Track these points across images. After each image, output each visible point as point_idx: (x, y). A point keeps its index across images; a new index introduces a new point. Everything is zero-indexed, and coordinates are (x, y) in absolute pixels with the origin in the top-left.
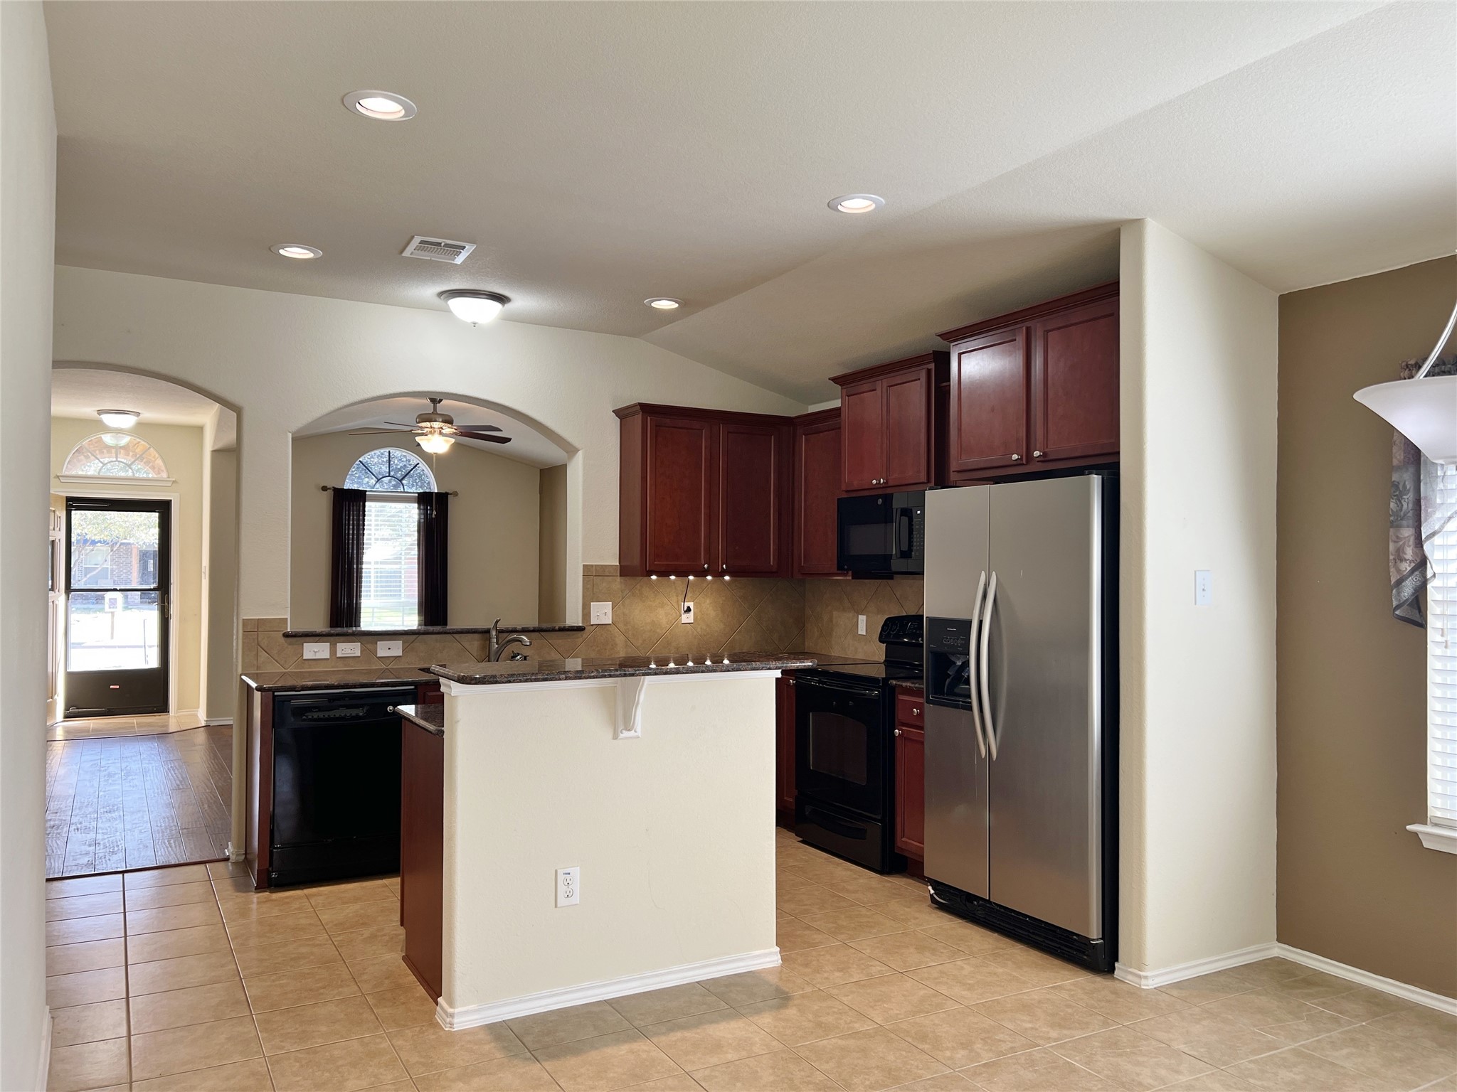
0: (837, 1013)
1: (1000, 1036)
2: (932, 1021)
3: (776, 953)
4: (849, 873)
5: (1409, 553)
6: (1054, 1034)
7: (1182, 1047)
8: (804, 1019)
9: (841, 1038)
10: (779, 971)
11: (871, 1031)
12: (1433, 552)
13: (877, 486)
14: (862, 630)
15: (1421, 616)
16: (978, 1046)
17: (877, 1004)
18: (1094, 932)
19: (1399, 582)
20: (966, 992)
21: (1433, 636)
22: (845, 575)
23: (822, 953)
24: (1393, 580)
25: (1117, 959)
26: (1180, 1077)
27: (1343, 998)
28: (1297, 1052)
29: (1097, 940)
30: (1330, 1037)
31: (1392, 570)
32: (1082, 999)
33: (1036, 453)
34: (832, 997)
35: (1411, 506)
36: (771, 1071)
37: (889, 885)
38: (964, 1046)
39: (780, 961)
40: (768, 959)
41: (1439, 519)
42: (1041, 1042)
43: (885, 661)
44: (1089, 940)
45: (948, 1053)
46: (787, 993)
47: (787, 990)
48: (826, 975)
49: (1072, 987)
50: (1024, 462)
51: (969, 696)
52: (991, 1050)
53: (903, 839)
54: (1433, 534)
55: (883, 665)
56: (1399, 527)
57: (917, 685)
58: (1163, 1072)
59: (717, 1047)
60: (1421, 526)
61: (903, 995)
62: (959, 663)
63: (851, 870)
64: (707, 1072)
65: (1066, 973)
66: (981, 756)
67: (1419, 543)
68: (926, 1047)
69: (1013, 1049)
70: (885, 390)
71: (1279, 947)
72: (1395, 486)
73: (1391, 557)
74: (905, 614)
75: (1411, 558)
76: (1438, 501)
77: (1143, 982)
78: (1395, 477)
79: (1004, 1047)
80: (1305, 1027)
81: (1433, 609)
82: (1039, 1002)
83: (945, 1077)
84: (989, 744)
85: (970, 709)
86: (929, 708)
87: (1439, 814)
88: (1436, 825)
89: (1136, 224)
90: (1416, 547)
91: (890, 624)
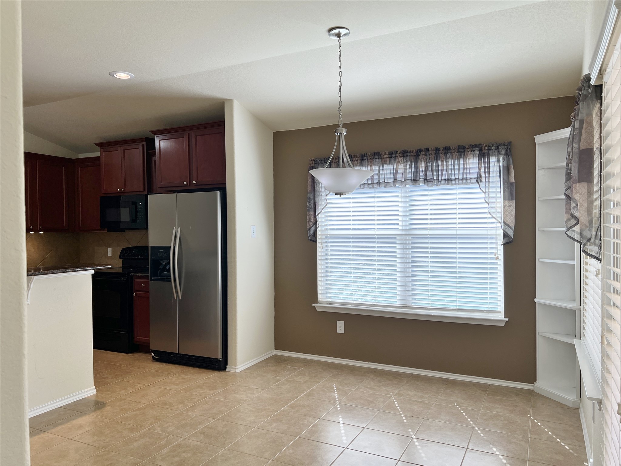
0: (128, 404)
1: (193, 397)
2: (167, 398)
3: (94, 389)
4: (113, 355)
5: (312, 219)
6: (211, 392)
7: (253, 387)
8: (115, 409)
9: (133, 412)
10: (97, 396)
11: (144, 407)
12: (319, 219)
13: (120, 192)
14: (110, 254)
15: (315, 239)
16: (186, 402)
17: (143, 397)
18: (220, 356)
19: (310, 229)
20: (176, 387)
21: (319, 245)
22: (104, 230)
23: (113, 385)
24: (308, 228)
25: (227, 365)
26: (255, 395)
27: (296, 362)
28: (286, 380)
29: (221, 359)
30: (294, 374)
31: (308, 225)
32: (218, 380)
33: (194, 182)
34: (124, 399)
35: (313, 204)
36: (108, 429)
37: (132, 356)
38: (181, 403)
39: (96, 392)
40: (91, 392)
41: (320, 209)
42: (208, 396)
43: (122, 267)
44: (218, 359)
45: (176, 407)
46: (104, 402)
47: (103, 401)
48: (118, 393)
49: (213, 377)
50: (189, 185)
51: (170, 276)
52: (191, 402)
53: (138, 337)
54: (319, 214)
55: (121, 268)
56: (309, 211)
57: (143, 274)
58: (249, 395)
59: (80, 427)
60: (316, 211)
61: (153, 393)
62: (164, 264)
63: (114, 354)
64: (79, 436)
65: (210, 373)
66: (175, 299)
67: (315, 216)
68: (167, 407)
69: (199, 400)
70: (122, 151)
71: (275, 351)
72: (308, 198)
73: (308, 221)
74: (131, 246)
75: (313, 221)
76: (320, 203)
77: (237, 370)
78: (308, 195)
79: (195, 400)
80: (287, 373)
81: (319, 237)
82: (203, 384)
83: (178, 414)
84: (178, 293)
85: (170, 281)
86: (151, 283)
87: (320, 300)
88: (320, 303)
89: (231, 101)
90: (314, 217)
91: (124, 251)
